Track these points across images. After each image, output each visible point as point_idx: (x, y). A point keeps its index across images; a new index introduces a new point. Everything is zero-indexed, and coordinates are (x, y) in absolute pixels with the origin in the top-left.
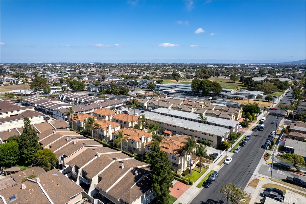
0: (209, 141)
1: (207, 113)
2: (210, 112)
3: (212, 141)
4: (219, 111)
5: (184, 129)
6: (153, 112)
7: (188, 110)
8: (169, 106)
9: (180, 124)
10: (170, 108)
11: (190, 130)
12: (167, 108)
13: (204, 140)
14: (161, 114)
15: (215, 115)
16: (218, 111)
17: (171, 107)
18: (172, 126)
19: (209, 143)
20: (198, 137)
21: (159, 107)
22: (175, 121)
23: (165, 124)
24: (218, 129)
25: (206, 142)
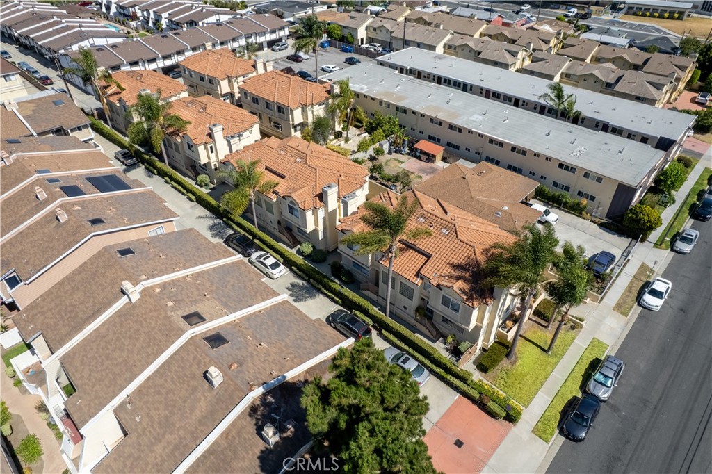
0: (580, 193)
1: (572, 72)
2: (579, 70)
3: (593, 198)
4: (614, 67)
5: (491, 141)
6: (382, 64)
7: (504, 57)
8: (438, 43)
9: (478, 118)
10: (440, 49)
11: (514, 149)
12: (432, 48)
13: (563, 192)
14: (411, 72)
15: (597, 80)
16: (609, 65)
17: (445, 44)
18: (445, 128)
19: (578, 204)
20: (538, 175)
21: (406, 43)
22: (460, 104)
23: (423, 115)
24: (621, 152)
25: (570, 198)
